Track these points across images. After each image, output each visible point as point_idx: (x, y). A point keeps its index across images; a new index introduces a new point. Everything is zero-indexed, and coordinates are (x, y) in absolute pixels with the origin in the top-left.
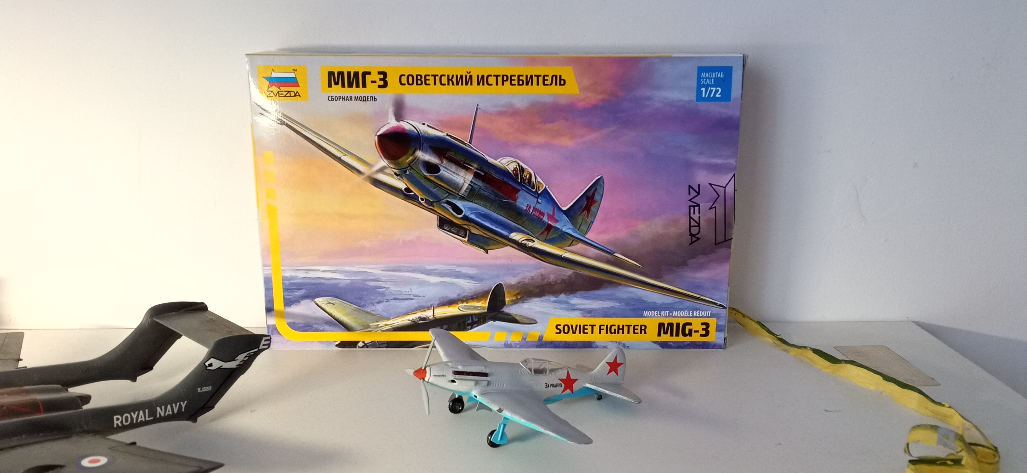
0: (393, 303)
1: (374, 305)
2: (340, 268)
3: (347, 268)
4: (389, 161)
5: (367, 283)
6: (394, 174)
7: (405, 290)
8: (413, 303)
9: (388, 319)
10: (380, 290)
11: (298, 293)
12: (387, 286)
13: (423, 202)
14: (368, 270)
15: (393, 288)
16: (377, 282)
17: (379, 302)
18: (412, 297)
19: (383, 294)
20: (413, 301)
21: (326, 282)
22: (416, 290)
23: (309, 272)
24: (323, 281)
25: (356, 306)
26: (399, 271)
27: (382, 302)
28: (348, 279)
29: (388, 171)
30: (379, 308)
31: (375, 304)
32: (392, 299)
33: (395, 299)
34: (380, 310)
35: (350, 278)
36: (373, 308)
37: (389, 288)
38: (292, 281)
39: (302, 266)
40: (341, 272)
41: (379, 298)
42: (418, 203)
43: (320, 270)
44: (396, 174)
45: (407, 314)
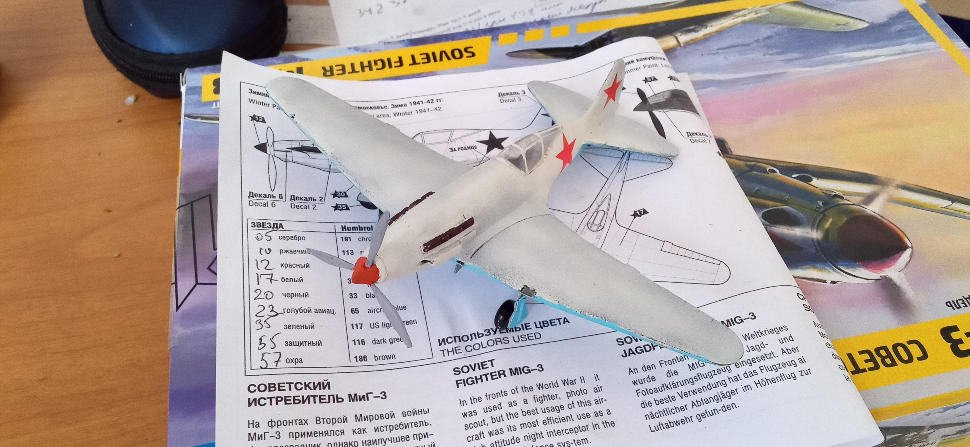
0: (747, 41)
1: (776, 33)
2: (856, 63)
3: (844, 65)
4: (864, 214)
5: (802, 55)
6: (844, 197)
7: (735, 57)
8: (714, 45)
9: (744, 22)
10: (775, 51)
11: (899, 27)
12: (767, 56)
13: (769, 168)
14: (808, 69)
15: (757, 55)
16: (787, 58)
17: (769, 37)
18: (720, 51)
19: (769, 47)
20: (716, 48)
21: (866, 46)
22: (719, 60)
23: (899, 52)
24: (872, 45)
25: (802, 27)
26: (758, 77)
27: (765, 38)
28: (835, 54)
29: (857, 200)
30: (765, 32)
31: (774, 34)
32: (752, 43)
33: (748, 45)
34: (763, 30)
35: (832, 56)
36: (774, 30)
37: (764, 55)
38: (918, 38)
39: (915, 56)
40: (851, 60)
41: (771, 41)
42: (777, 165)
43: (884, 56)
44: (842, 198)
45: (719, 33)
